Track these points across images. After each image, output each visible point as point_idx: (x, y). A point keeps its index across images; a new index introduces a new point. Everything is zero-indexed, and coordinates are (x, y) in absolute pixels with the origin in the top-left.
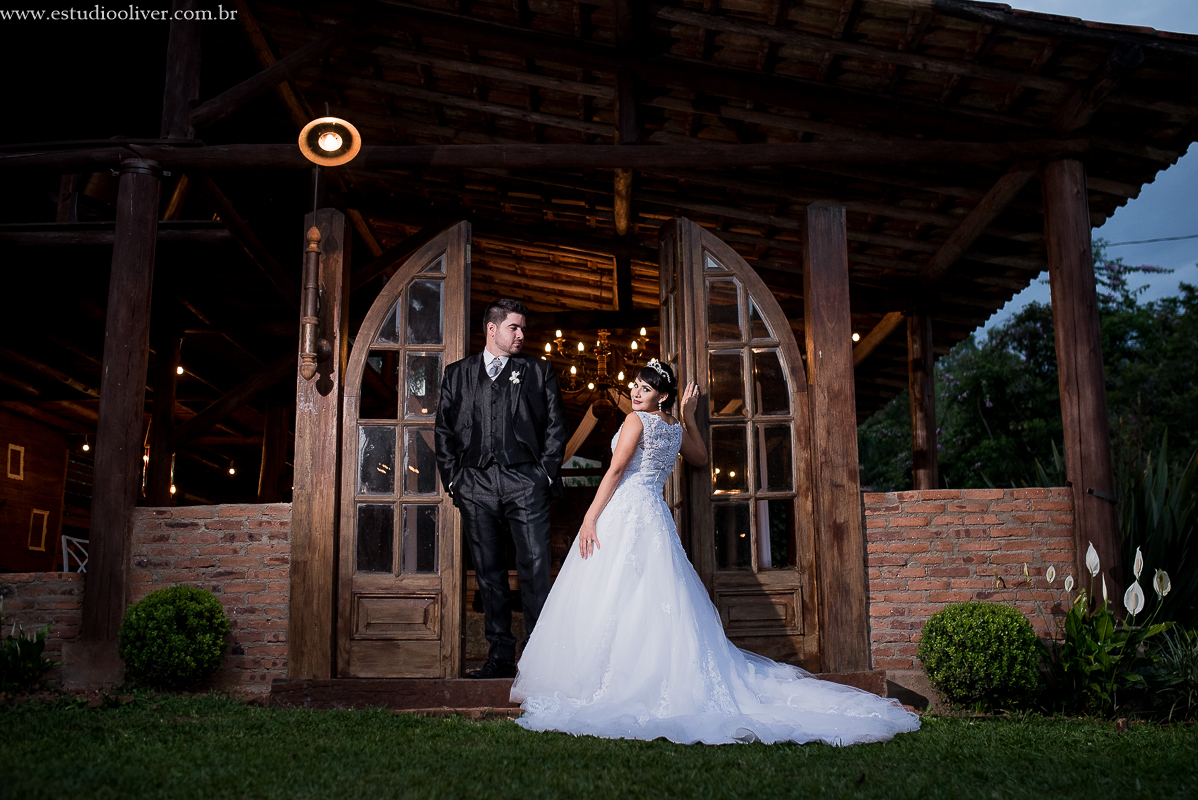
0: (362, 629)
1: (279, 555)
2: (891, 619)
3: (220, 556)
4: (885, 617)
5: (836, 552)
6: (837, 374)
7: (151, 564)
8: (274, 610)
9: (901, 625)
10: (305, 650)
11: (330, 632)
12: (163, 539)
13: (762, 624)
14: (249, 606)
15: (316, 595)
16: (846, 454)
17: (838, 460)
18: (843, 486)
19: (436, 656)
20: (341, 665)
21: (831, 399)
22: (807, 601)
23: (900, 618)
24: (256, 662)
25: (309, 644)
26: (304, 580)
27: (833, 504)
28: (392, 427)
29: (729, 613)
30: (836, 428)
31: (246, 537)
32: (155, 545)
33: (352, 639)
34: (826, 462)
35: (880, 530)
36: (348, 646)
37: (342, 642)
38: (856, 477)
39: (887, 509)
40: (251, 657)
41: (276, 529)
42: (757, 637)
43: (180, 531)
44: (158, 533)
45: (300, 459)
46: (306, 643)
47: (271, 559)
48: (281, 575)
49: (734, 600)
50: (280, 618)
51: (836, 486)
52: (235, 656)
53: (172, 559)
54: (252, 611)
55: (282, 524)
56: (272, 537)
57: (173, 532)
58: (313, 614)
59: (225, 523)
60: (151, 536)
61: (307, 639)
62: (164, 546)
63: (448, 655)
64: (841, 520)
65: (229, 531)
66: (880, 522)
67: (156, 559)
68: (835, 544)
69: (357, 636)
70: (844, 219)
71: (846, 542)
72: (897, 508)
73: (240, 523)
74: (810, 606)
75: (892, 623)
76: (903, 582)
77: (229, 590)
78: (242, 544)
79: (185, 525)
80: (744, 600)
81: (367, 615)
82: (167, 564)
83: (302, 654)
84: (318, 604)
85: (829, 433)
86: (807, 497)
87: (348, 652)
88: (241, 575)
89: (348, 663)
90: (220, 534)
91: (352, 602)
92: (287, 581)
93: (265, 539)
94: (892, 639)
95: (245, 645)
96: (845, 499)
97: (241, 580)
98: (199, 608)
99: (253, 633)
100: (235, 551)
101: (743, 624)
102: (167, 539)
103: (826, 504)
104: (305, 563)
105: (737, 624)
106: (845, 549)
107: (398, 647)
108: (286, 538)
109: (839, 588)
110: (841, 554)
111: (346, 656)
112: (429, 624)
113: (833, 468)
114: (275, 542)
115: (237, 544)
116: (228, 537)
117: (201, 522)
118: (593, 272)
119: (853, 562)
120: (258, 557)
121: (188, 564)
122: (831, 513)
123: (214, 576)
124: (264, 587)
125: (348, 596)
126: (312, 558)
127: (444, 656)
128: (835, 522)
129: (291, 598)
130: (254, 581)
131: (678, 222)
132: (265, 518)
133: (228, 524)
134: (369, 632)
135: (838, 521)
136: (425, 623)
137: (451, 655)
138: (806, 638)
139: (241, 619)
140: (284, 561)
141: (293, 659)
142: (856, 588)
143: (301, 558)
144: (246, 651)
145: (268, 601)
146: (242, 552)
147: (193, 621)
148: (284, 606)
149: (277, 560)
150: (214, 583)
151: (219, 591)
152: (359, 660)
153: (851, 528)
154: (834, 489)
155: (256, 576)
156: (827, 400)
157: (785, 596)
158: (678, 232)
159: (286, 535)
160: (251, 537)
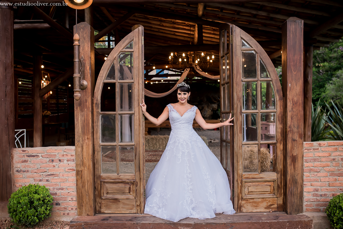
0: (105, 195)
1: (71, 168)
2: (313, 193)
3: (48, 168)
4: (311, 192)
5: (292, 167)
6: (296, 94)
7: (22, 171)
8: (70, 189)
9: (317, 195)
10: (84, 205)
11: (92, 198)
12: (25, 161)
13: (261, 193)
14: (61, 187)
15: (86, 183)
16: (298, 127)
17: (295, 130)
18: (297, 140)
19: (134, 205)
20: (98, 208)
21: (293, 104)
22: (279, 184)
23: (316, 193)
24: (65, 208)
25: (85, 202)
26: (81, 178)
27: (292, 148)
28: (114, 115)
29: (248, 189)
30: (295, 117)
31: (58, 161)
32: (22, 164)
33: (102, 199)
34: (290, 131)
35: (311, 158)
36: (100, 201)
37: (98, 200)
38: (302, 137)
39: (314, 149)
40: (63, 206)
41: (69, 157)
42: (259, 198)
43: (32, 158)
44: (24, 159)
45: (77, 130)
46: (83, 202)
47: (68, 169)
48: (72, 175)
49: (250, 183)
50: (73, 192)
51: (294, 140)
52: (57, 206)
53: (30, 169)
54: (62, 189)
55: (71, 155)
56: (68, 161)
57: (29, 159)
58: (86, 191)
59: (50, 155)
60: (21, 160)
61: (84, 201)
62: (27, 164)
63: (139, 204)
64: (295, 154)
65: (51, 158)
66: (311, 154)
67: (24, 169)
68: (292, 164)
69: (103, 198)
70: (302, 26)
71: (297, 163)
72: (318, 149)
73: (55, 155)
74: (280, 186)
75: (313, 194)
76: (318, 178)
77: (52, 181)
78: (57, 163)
79: (34, 156)
80: (254, 184)
81: (107, 189)
82: (28, 171)
83: (82, 206)
84: (87, 187)
85: (292, 119)
86: (281, 144)
87: (100, 204)
88: (57, 175)
89: (100, 208)
90: (48, 159)
91: (101, 185)
92: (75, 178)
93: (65, 161)
94: (313, 201)
95: (60, 202)
96: (297, 146)
97: (57, 177)
98: (38, 196)
99: (63, 197)
100: (54, 166)
101: (253, 193)
102: (27, 162)
103: (289, 147)
104: (82, 171)
105: (251, 193)
106: (296, 166)
107: (119, 202)
108: (74, 161)
109: (293, 181)
110: (294, 168)
111: (99, 205)
112: (131, 193)
113: (293, 133)
114: (69, 162)
115: (54, 164)
116: (51, 161)
117: (40, 155)
118: (187, 26)
119: (299, 171)
120: (63, 168)
121: (36, 171)
122: (291, 151)
123: (47, 176)
124: (66, 180)
125: (99, 182)
126: (84, 169)
127: (137, 205)
128: (293, 155)
129: (77, 185)
130: (62, 177)
131: (231, 26)
132: (65, 153)
133: (51, 156)
134: (108, 196)
135: (294, 155)
136: (129, 192)
137: (140, 205)
138: (278, 198)
139: (58, 192)
140: (73, 170)
141: (79, 208)
142: (299, 181)
143: (80, 169)
144: (61, 204)
145: (68, 185)
146: (57, 167)
147: (36, 203)
148: (74, 187)
149: (71, 169)
150: (47, 178)
151: (49, 181)
152: (104, 206)
153: (299, 157)
154: (293, 142)
155: (63, 176)
156: (292, 105)
157: (271, 182)
158: (231, 31)
159: (73, 160)
160: (60, 160)
